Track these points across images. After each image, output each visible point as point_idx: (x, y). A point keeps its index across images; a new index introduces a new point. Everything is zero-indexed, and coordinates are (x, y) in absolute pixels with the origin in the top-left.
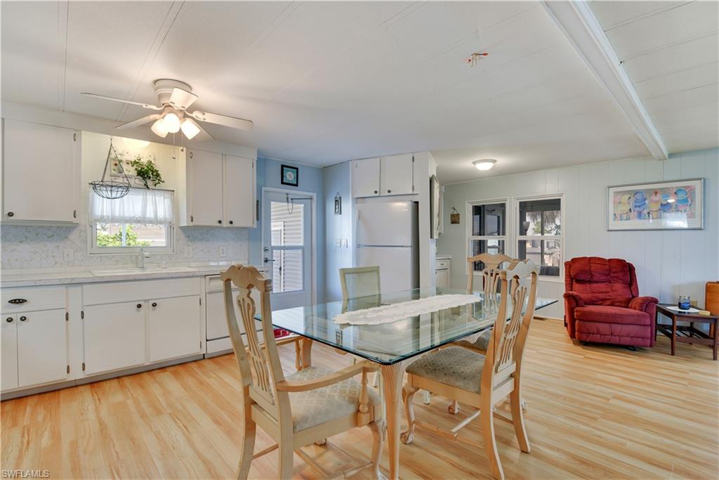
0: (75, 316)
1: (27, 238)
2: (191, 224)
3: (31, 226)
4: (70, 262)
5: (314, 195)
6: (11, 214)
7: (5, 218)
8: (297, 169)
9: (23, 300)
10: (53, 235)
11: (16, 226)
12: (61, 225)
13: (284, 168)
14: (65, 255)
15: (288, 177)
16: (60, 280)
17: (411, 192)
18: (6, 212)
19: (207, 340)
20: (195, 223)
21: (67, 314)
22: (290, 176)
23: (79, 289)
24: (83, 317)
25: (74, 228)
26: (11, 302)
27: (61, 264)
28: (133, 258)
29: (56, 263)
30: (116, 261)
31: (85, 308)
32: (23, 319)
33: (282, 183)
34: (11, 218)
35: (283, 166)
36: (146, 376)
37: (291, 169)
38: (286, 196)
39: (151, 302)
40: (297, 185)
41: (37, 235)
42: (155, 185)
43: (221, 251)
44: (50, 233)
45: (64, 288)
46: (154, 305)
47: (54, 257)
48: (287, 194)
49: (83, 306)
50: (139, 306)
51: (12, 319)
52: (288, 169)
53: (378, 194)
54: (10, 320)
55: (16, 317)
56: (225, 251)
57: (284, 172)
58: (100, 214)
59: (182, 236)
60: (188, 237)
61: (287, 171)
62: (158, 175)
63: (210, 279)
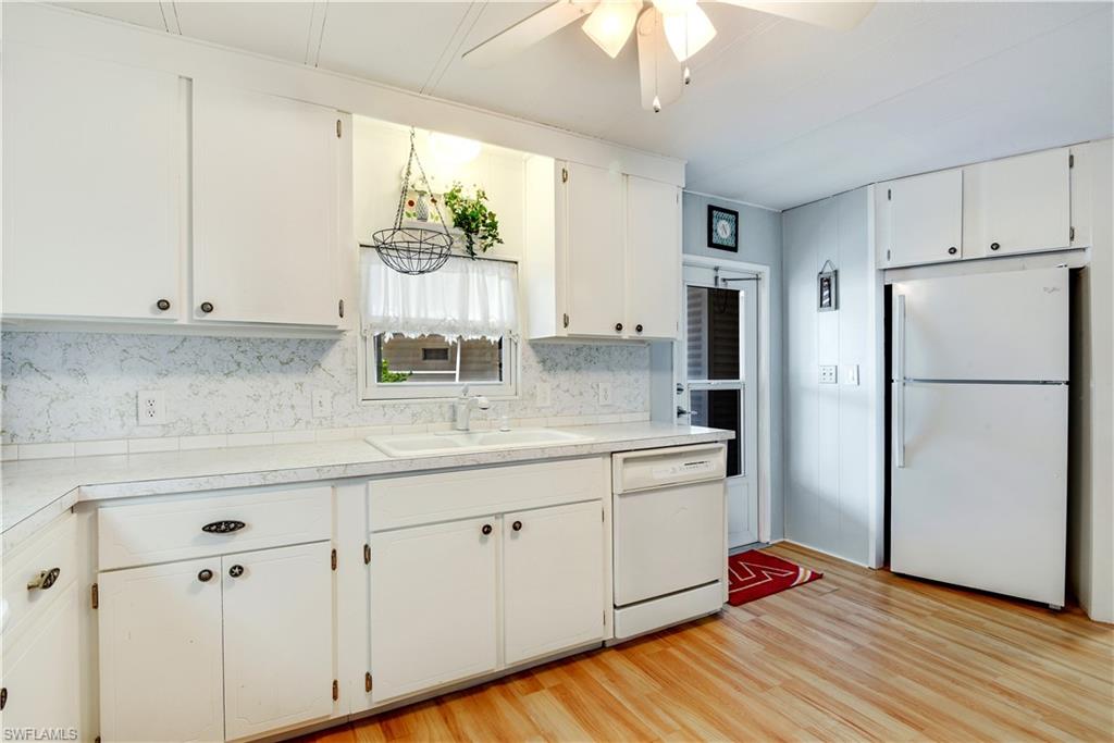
0: (351, 557)
1: (239, 364)
2: (564, 333)
3: (248, 340)
4: (325, 418)
5: (766, 272)
6: (207, 308)
7: (195, 318)
8: (736, 214)
9: (236, 523)
10: (292, 360)
11: (218, 340)
12: (308, 336)
13: (715, 213)
14: (316, 403)
15: (720, 231)
16: (319, 469)
17: (1065, 243)
18: (198, 304)
19: (615, 607)
20: (573, 330)
21: (334, 552)
22: (723, 230)
23: (357, 490)
24: (367, 561)
25: (333, 342)
26: (208, 528)
27: (308, 423)
28: (446, 409)
29: (298, 421)
30: (414, 415)
31: (372, 536)
32: (236, 571)
33: (711, 244)
34: (209, 316)
35: (711, 209)
36: (494, 694)
37: (726, 215)
38: (712, 274)
39: (511, 519)
40: (735, 249)
41: (259, 358)
42: (485, 250)
43: (601, 393)
44: (285, 355)
45: (327, 489)
46: (517, 526)
47: (293, 407)
48: (716, 269)
49: (369, 533)
50: (487, 530)
51: (210, 573)
52: (721, 214)
53: (957, 256)
54: (206, 576)
55: (221, 568)
56: (609, 393)
57: (714, 220)
58: (380, 313)
59: (533, 359)
60: (543, 362)
61: (720, 218)
62: (494, 226)
63: (626, 460)
